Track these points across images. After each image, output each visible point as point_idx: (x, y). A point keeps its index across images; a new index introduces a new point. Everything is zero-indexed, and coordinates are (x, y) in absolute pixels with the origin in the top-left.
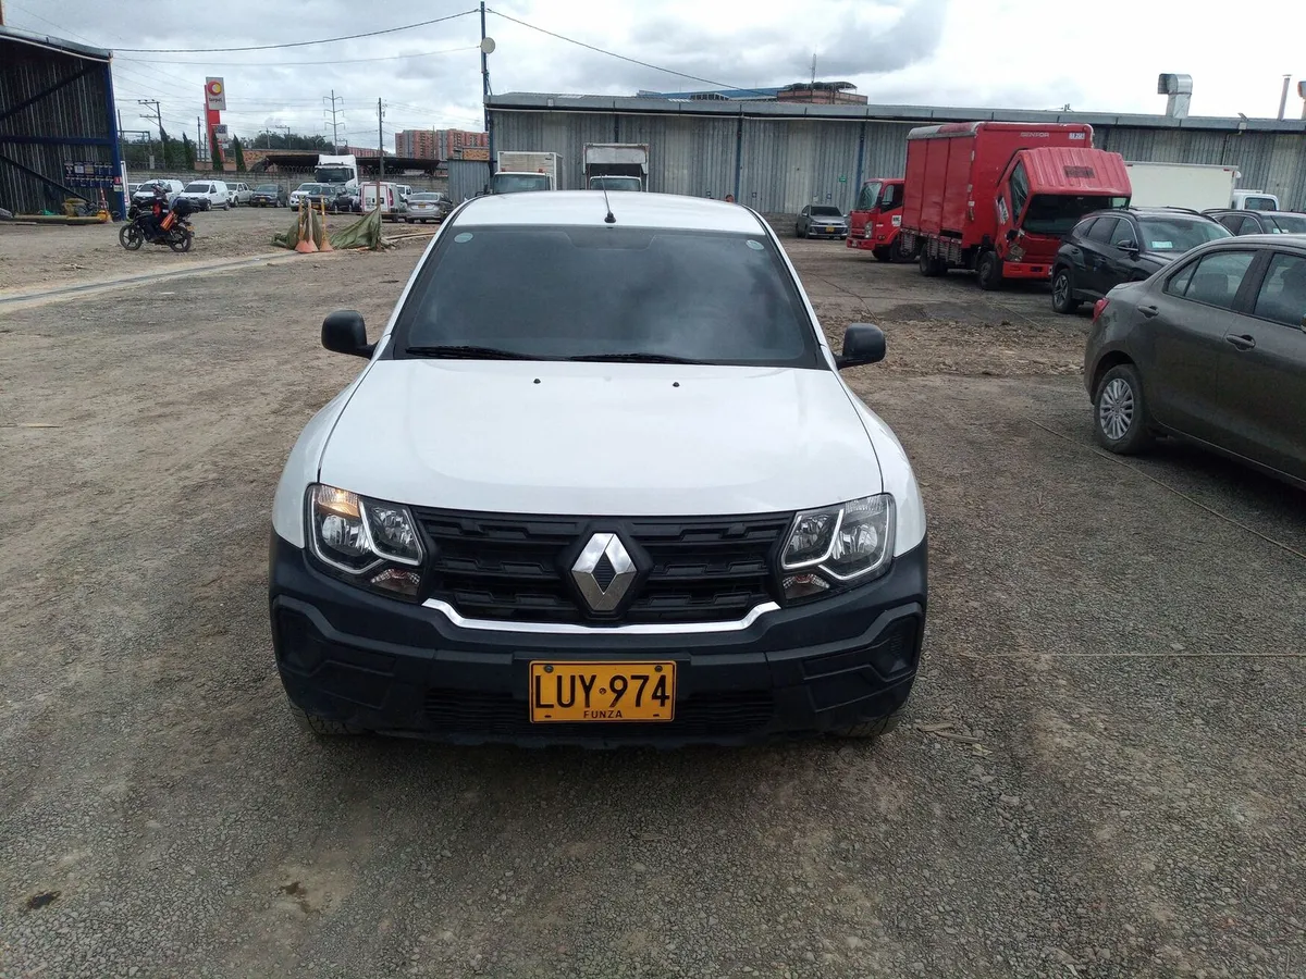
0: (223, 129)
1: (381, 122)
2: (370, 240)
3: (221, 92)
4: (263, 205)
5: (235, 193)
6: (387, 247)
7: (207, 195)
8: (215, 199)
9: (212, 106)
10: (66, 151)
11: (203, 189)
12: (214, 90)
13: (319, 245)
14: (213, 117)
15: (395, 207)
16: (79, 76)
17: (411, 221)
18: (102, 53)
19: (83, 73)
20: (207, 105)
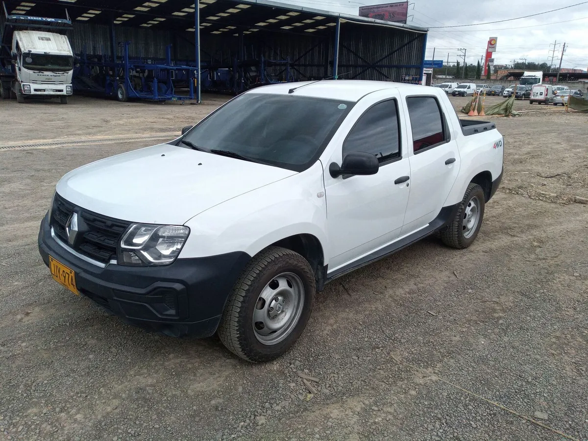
0: (492, 61)
1: (563, 54)
2: (506, 111)
3: (495, 43)
4: (494, 95)
5: (481, 89)
6: (515, 115)
7: (465, 90)
8: (469, 91)
9: (490, 50)
10: (404, 71)
11: (464, 87)
12: (492, 43)
13: (479, 113)
14: (489, 55)
15: (548, 97)
16: (415, 40)
17: (556, 104)
18: (424, 29)
19: (416, 38)
20: (487, 50)
